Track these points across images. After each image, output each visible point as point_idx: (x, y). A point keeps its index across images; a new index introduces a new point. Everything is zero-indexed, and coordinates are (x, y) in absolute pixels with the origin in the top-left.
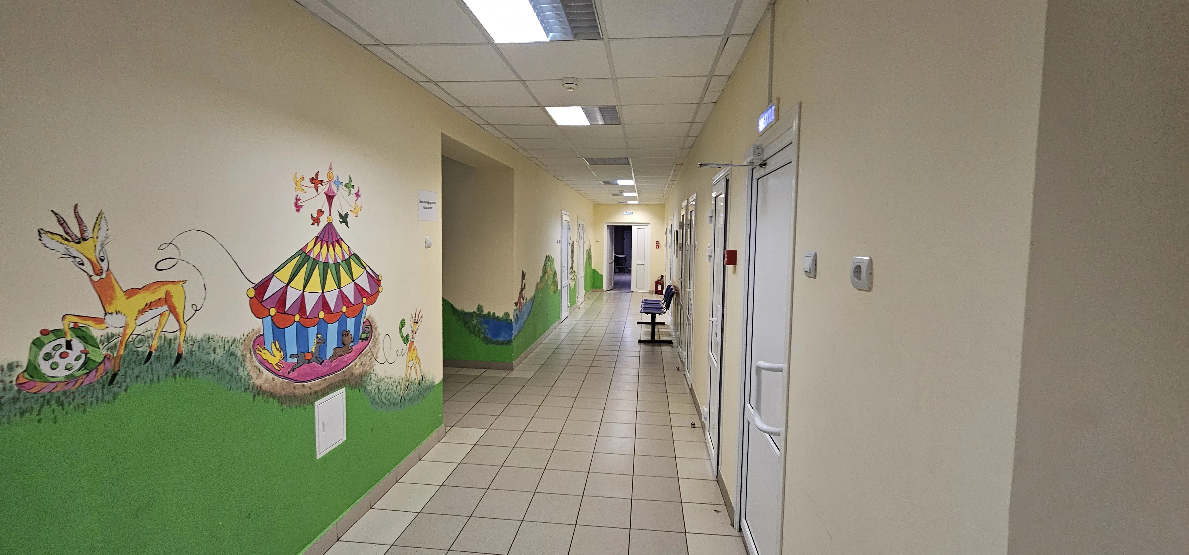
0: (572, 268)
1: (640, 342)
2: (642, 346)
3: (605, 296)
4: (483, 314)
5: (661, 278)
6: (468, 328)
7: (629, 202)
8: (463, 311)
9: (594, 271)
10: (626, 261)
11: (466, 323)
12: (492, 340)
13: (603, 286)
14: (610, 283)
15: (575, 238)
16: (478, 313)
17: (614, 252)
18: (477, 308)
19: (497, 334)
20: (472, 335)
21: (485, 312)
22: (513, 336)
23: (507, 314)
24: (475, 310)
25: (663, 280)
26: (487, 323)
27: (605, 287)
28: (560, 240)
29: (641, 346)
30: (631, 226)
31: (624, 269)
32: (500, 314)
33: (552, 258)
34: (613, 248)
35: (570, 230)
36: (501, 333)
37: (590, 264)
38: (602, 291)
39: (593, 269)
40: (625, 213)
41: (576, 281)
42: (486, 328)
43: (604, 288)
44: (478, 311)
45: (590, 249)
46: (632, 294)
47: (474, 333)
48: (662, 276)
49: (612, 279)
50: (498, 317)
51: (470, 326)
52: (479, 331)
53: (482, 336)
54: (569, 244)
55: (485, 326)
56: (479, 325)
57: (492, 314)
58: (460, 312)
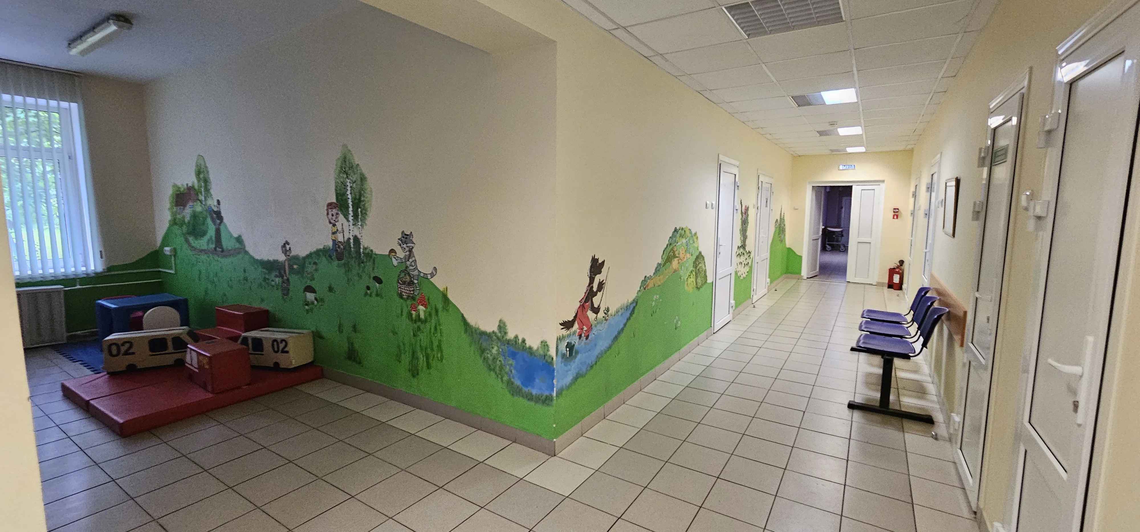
0: (743, 246)
1: (852, 406)
2: (857, 415)
3: (804, 286)
4: (506, 339)
5: (899, 264)
6: (485, 359)
7: (849, 150)
8: (478, 328)
9: (789, 249)
10: (842, 236)
11: (483, 351)
12: (521, 390)
13: (801, 270)
14: (813, 267)
15: (751, 201)
16: (499, 335)
17: (821, 224)
18: (498, 326)
19: (528, 380)
20: (492, 373)
21: (511, 335)
22: (555, 389)
23: (544, 344)
24: (495, 329)
25: (902, 267)
26: (513, 355)
27: (805, 272)
28: (714, 203)
29: (854, 415)
30: (852, 186)
31: (840, 247)
32: (533, 343)
33: (691, 233)
34: (819, 220)
35: (738, 189)
36: (534, 380)
37: (782, 241)
38: (800, 278)
39: (788, 246)
40: (841, 167)
41: (751, 267)
42: (511, 365)
43: (802, 275)
44: (500, 332)
45: (782, 220)
46: (847, 286)
47: (494, 370)
48: (902, 262)
49: (816, 259)
50: (530, 348)
51: (488, 357)
52: (501, 368)
53: (505, 378)
54: (735, 211)
55: (510, 362)
56: (501, 358)
57: (520, 341)
58: (473, 330)
